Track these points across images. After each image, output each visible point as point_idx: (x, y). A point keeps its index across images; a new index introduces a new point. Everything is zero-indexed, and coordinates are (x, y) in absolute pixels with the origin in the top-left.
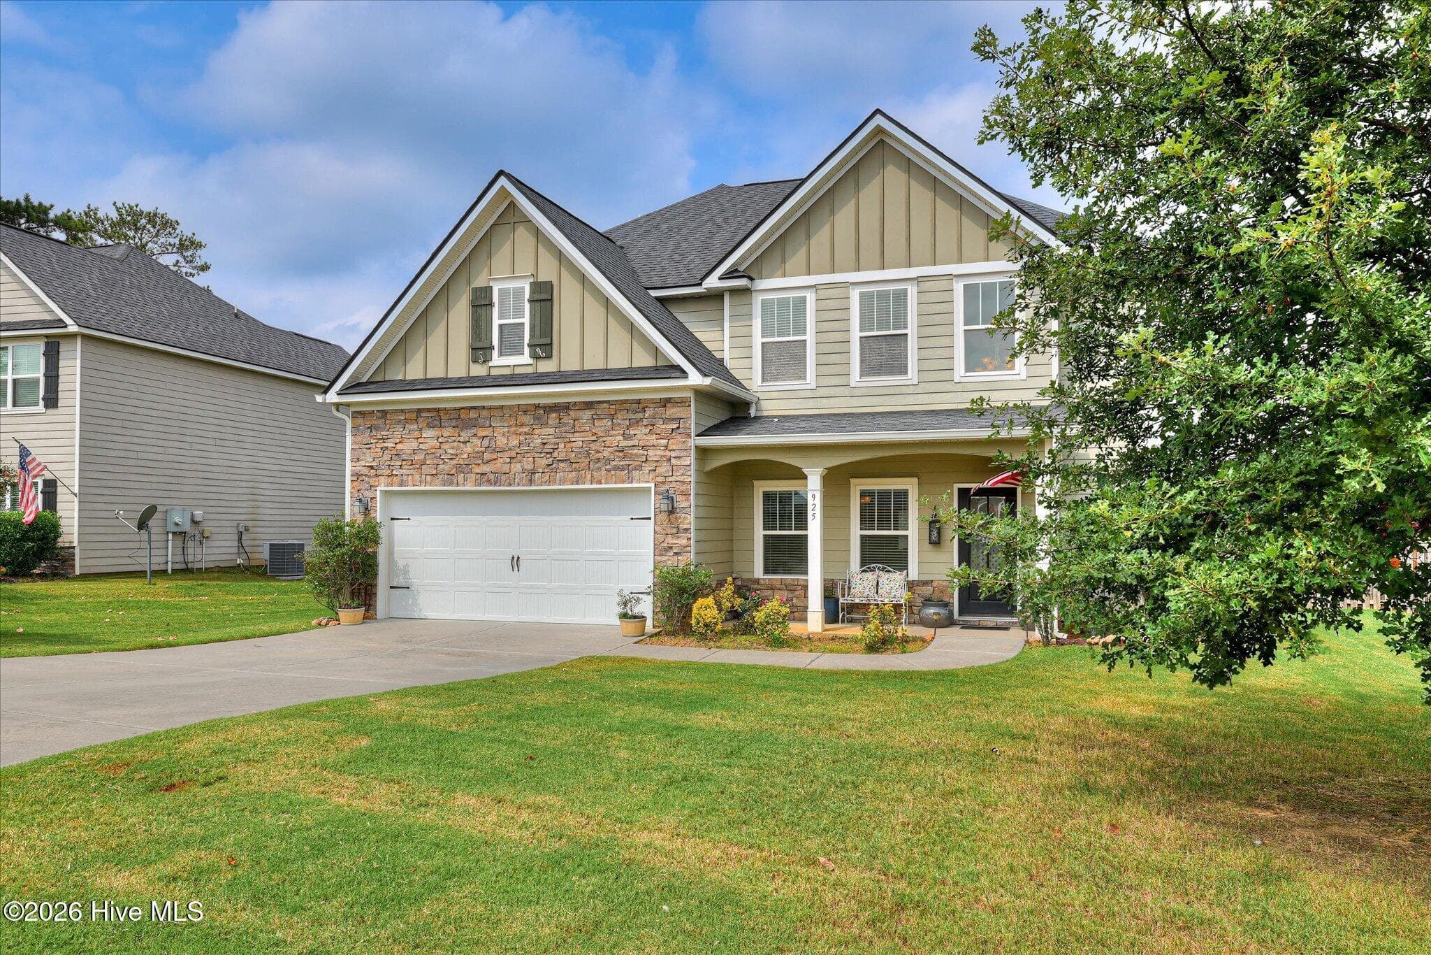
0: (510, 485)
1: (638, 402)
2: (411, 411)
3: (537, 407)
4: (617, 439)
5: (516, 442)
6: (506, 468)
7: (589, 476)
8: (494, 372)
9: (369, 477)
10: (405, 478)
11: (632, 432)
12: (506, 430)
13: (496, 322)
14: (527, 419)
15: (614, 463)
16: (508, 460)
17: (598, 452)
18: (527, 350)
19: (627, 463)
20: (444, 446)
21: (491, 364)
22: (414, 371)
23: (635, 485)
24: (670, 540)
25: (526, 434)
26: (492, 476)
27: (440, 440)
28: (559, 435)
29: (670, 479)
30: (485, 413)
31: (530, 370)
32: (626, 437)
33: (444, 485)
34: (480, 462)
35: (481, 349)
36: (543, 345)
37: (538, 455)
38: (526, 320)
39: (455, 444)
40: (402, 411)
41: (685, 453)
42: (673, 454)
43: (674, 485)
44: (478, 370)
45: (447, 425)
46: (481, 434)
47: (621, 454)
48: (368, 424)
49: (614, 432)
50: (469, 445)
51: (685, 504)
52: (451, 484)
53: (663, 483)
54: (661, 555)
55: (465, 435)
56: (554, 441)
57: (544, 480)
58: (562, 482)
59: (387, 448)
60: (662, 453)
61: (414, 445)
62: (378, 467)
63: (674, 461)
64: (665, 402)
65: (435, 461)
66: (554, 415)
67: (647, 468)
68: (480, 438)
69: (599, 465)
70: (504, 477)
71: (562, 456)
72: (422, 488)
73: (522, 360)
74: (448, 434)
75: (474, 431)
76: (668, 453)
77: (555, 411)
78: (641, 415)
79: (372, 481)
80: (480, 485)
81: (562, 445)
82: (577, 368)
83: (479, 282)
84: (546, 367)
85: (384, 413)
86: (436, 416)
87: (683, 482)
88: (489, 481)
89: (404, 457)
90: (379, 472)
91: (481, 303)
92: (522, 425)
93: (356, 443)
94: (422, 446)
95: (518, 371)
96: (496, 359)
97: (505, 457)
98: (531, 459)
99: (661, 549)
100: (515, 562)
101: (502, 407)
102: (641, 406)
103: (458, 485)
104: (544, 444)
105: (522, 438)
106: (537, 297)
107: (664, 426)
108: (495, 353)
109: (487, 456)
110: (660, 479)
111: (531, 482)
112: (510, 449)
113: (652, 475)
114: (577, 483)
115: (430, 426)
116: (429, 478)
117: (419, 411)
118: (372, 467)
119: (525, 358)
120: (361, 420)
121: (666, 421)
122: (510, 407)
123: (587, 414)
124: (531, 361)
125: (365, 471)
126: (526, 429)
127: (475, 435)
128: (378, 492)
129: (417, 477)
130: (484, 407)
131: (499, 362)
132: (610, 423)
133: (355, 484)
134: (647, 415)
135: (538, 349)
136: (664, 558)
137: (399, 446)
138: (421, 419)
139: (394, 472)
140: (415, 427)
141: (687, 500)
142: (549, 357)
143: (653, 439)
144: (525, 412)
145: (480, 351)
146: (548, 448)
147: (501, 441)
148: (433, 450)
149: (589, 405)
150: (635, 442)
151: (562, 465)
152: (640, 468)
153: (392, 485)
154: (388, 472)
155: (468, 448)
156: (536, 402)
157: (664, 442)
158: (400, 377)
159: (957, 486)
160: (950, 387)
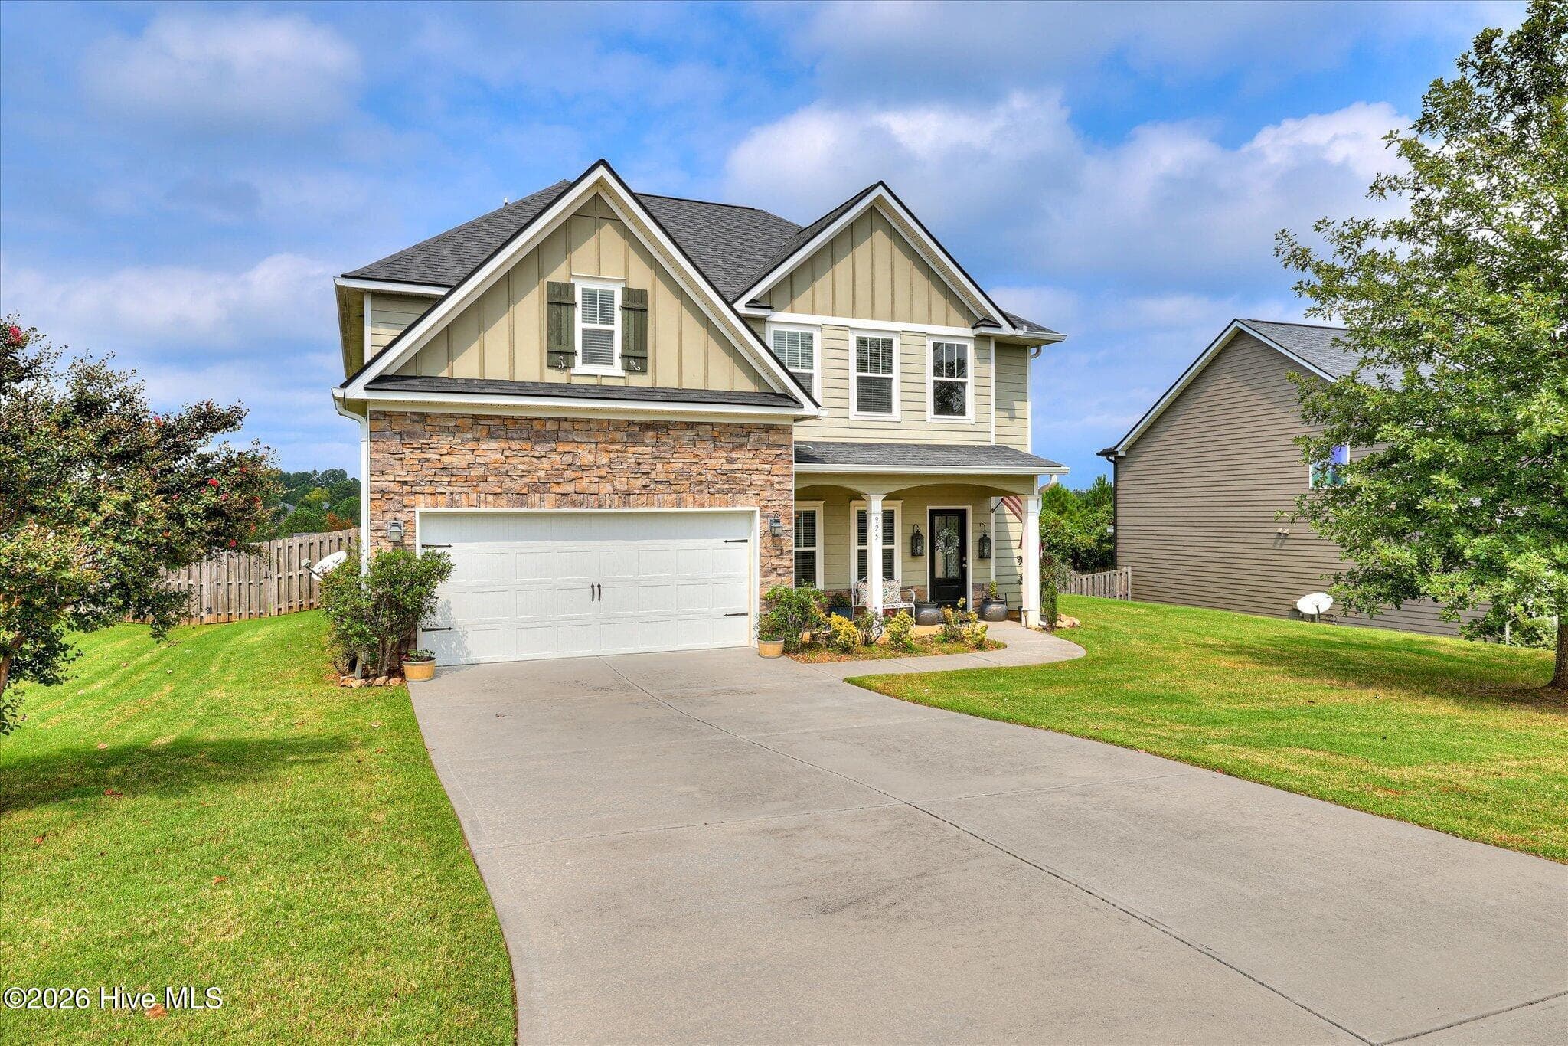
0: (600, 507)
1: (742, 426)
2: (463, 417)
3: (631, 423)
4: (720, 463)
5: (606, 461)
6: (593, 488)
7: (691, 499)
8: (575, 381)
9: (401, 495)
10: (457, 497)
11: (735, 456)
12: (594, 446)
13: (579, 325)
14: (620, 436)
15: (718, 486)
16: (597, 480)
17: (700, 474)
18: (618, 361)
19: (733, 484)
20: (510, 461)
21: (573, 371)
22: (465, 367)
23: (738, 508)
24: (775, 562)
25: (618, 451)
26: (576, 497)
27: (506, 453)
28: (657, 455)
29: (774, 503)
30: (566, 426)
31: (621, 383)
32: (730, 460)
33: (513, 506)
34: (561, 480)
35: (561, 353)
36: (637, 358)
37: (633, 475)
38: (617, 327)
39: (527, 459)
40: (452, 416)
41: (787, 479)
42: (776, 479)
43: (777, 508)
44: (555, 377)
45: (515, 435)
46: (561, 449)
47: (724, 477)
48: (397, 429)
49: (718, 455)
50: (548, 459)
51: (787, 527)
52: (523, 504)
53: (767, 506)
54: (766, 576)
55: (540, 449)
56: (651, 460)
57: (641, 502)
58: (662, 504)
59: (427, 460)
60: (766, 478)
61: (470, 458)
62: (415, 483)
63: (777, 486)
64: (769, 429)
65: (500, 478)
66: (651, 433)
67: (751, 492)
68: (560, 453)
69: (701, 487)
70: (592, 499)
71: (661, 477)
72: (483, 509)
73: (613, 371)
74: (518, 447)
75: (553, 445)
76: (770, 478)
77: (653, 430)
78: (746, 440)
79: (406, 500)
80: (559, 507)
81: (660, 466)
82: (676, 386)
83: (558, 275)
84: (637, 381)
85: (423, 417)
86: (500, 426)
87: (786, 506)
88: (573, 503)
89: (455, 471)
90: (419, 489)
91: (559, 300)
92: (614, 442)
93: (377, 451)
94: (479, 460)
95: (606, 382)
96: (580, 366)
97: (593, 475)
98: (625, 479)
99: (766, 572)
100: (596, 591)
101: (589, 421)
102: (745, 430)
103: (533, 506)
104: (639, 464)
105: (612, 455)
106: (632, 305)
107: (768, 452)
108: (578, 360)
109: (569, 474)
110: (764, 503)
111: (625, 504)
112: (598, 468)
113: (756, 499)
114: (679, 505)
115: (490, 436)
116: (490, 498)
117: (475, 417)
118: (405, 483)
119: (616, 368)
120: (386, 423)
121: (769, 446)
122: (600, 422)
123: (689, 435)
124: (623, 373)
125: (395, 487)
126: (619, 447)
127: (554, 450)
128: (417, 515)
129: (473, 496)
130: (565, 419)
131: (583, 370)
132: (712, 446)
133: (377, 503)
134: (751, 440)
135: (632, 361)
136: (768, 579)
137: (446, 459)
138: (480, 427)
139: (439, 490)
140: (470, 436)
141: (790, 523)
142: (644, 371)
143: (756, 465)
144: (617, 428)
145: (559, 354)
146: (645, 468)
147: (588, 459)
148: (497, 465)
149: (690, 426)
150: (739, 466)
151: (660, 486)
152: (743, 491)
153: (436, 505)
154: (431, 490)
155: (545, 464)
156: (631, 418)
157: (767, 467)
158: (444, 374)
159: (929, 508)
160: (922, 425)
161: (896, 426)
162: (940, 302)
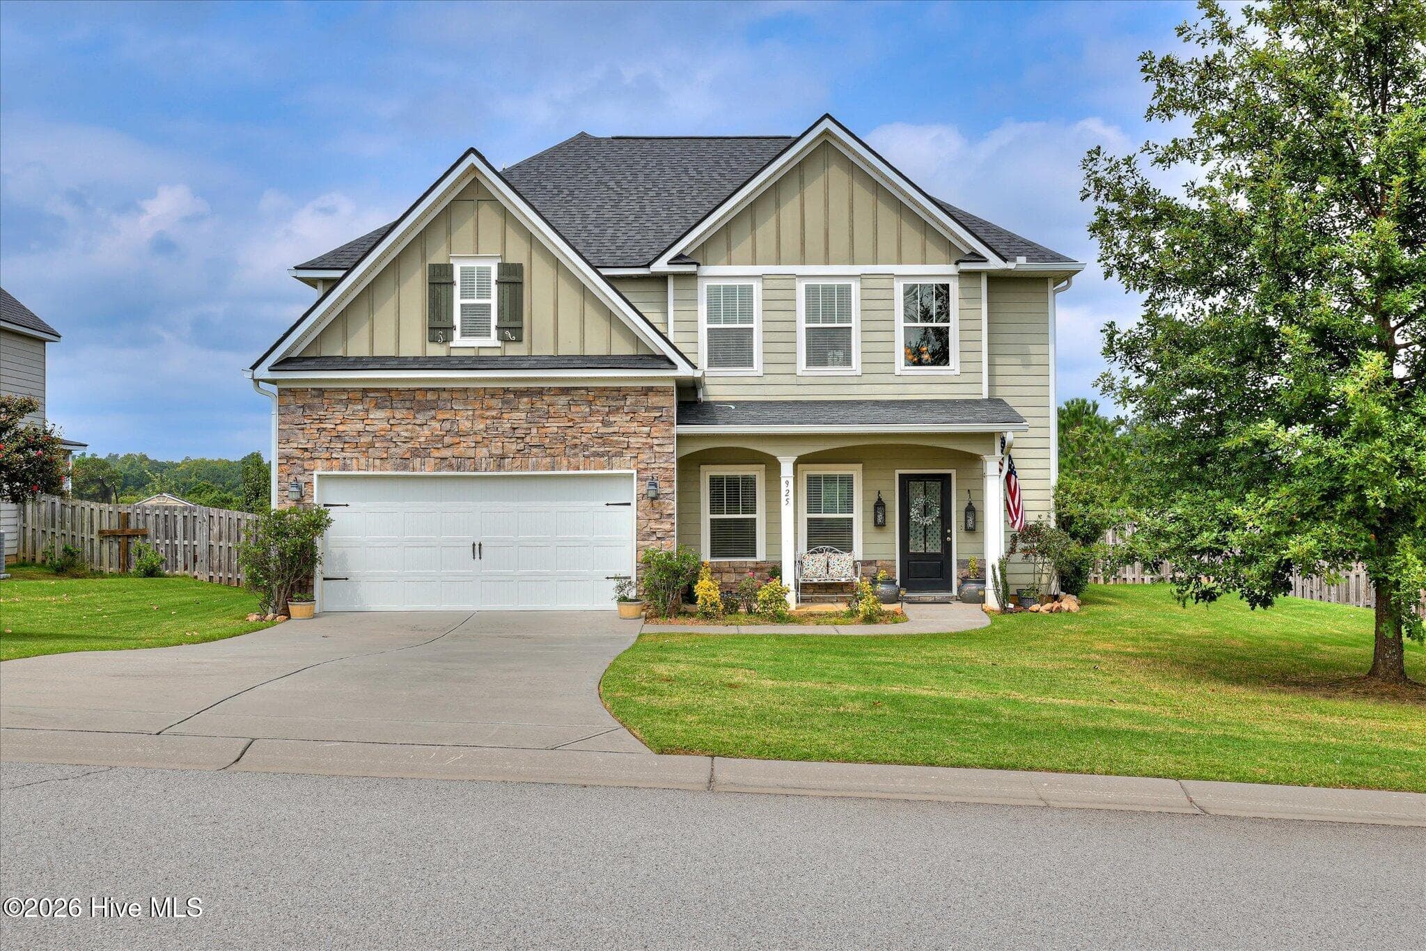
0: (475, 470)
1: (619, 389)
2: (354, 390)
3: (506, 391)
4: (595, 426)
5: (482, 426)
6: (471, 453)
7: (565, 462)
8: (454, 353)
9: (303, 460)
10: (348, 462)
11: (612, 419)
12: (471, 413)
13: (458, 302)
14: (496, 403)
15: (593, 449)
16: (473, 445)
17: (575, 437)
18: (494, 333)
19: (608, 449)
20: (395, 429)
21: (452, 344)
22: (357, 347)
23: (615, 471)
24: (653, 525)
25: (493, 418)
26: (454, 461)
27: (391, 422)
28: (531, 420)
29: (653, 466)
30: (445, 395)
31: (497, 353)
32: (605, 423)
33: (397, 470)
34: (440, 446)
35: (440, 328)
36: (512, 326)
37: (507, 440)
38: (493, 301)
39: (410, 427)
40: (344, 390)
41: (667, 441)
42: (656, 441)
43: (657, 471)
44: (437, 350)
45: (399, 406)
46: (440, 417)
47: (600, 441)
48: (300, 403)
49: (593, 419)
50: (427, 428)
51: (668, 490)
52: (405, 468)
53: (646, 469)
54: (643, 540)
55: (421, 419)
56: (525, 426)
57: (515, 465)
58: (535, 468)
59: (324, 429)
60: (644, 440)
61: (360, 426)
62: (314, 450)
63: (656, 448)
64: (647, 391)
65: (385, 444)
66: (525, 400)
67: (628, 455)
68: (440, 420)
69: (577, 450)
70: (468, 463)
71: (536, 441)
72: (371, 473)
73: (490, 342)
74: (402, 416)
75: (433, 412)
76: (649, 440)
77: (527, 396)
78: (622, 403)
79: (307, 465)
80: (439, 470)
81: (534, 431)
82: (552, 353)
83: (438, 258)
84: (513, 350)
85: (321, 392)
86: (386, 396)
87: (667, 469)
88: (451, 467)
89: (347, 439)
90: (316, 454)
91: (440, 280)
92: (489, 408)
93: (284, 423)
94: (368, 428)
95: (483, 353)
96: (458, 340)
97: (470, 441)
98: (500, 444)
99: (644, 535)
100: (477, 550)
101: (466, 390)
102: (622, 394)
103: (414, 469)
104: (514, 429)
105: (488, 422)
106: (507, 279)
107: (646, 414)
108: (457, 334)
109: (447, 440)
110: (641, 466)
111: (500, 467)
112: (475, 433)
113: (634, 462)
114: (553, 469)
115: (378, 407)
116: (378, 462)
117: (365, 390)
118: (306, 450)
119: (493, 340)
120: (291, 398)
121: (648, 409)
122: (475, 390)
123: (563, 400)
124: (499, 344)
125: (298, 453)
126: (494, 413)
127: (434, 418)
128: (315, 477)
129: (363, 461)
130: (444, 389)
131: (461, 342)
132: (588, 410)
133: (284, 467)
134: (628, 403)
135: (507, 332)
136: (646, 543)
137: (340, 428)
138: (368, 399)
139: (334, 456)
140: (360, 407)
141: (671, 486)
142: (519, 340)
143: (634, 427)
144: (492, 396)
145: (439, 329)
146: (519, 433)
147: (465, 425)
148: (383, 433)
149: (565, 391)
150: (616, 429)
151: (535, 450)
152: (620, 454)
153: (331, 469)
154: (327, 456)
155: (426, 432)
156: (506, 385)
157: (646, 429)
158: (340, 353)
159: (898, 472)
160: (891, 379)
161: (855, 380)
162: (913, 238)
